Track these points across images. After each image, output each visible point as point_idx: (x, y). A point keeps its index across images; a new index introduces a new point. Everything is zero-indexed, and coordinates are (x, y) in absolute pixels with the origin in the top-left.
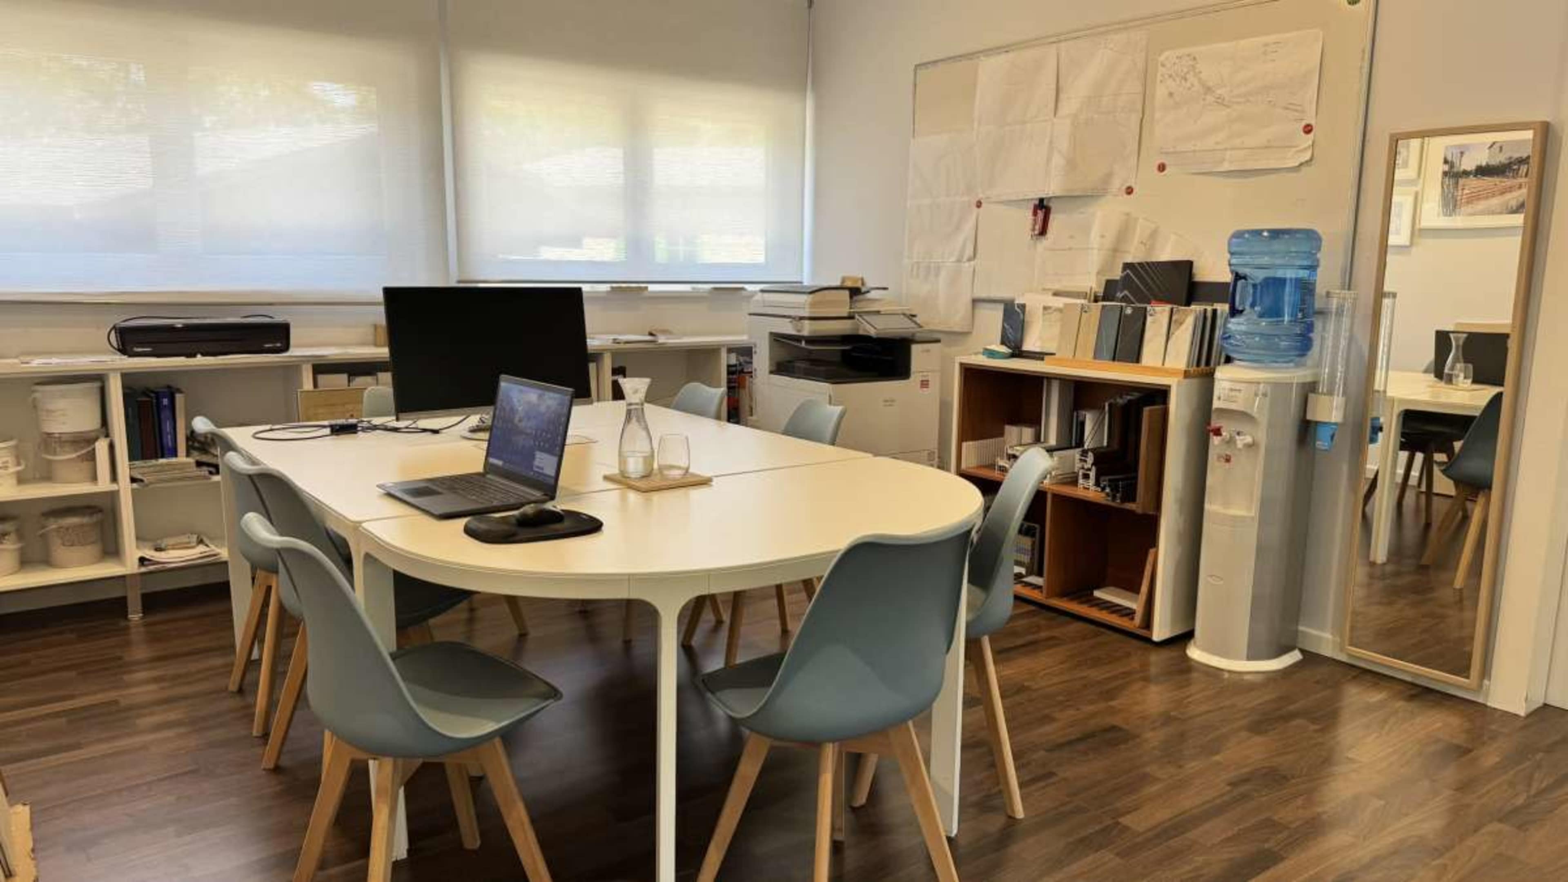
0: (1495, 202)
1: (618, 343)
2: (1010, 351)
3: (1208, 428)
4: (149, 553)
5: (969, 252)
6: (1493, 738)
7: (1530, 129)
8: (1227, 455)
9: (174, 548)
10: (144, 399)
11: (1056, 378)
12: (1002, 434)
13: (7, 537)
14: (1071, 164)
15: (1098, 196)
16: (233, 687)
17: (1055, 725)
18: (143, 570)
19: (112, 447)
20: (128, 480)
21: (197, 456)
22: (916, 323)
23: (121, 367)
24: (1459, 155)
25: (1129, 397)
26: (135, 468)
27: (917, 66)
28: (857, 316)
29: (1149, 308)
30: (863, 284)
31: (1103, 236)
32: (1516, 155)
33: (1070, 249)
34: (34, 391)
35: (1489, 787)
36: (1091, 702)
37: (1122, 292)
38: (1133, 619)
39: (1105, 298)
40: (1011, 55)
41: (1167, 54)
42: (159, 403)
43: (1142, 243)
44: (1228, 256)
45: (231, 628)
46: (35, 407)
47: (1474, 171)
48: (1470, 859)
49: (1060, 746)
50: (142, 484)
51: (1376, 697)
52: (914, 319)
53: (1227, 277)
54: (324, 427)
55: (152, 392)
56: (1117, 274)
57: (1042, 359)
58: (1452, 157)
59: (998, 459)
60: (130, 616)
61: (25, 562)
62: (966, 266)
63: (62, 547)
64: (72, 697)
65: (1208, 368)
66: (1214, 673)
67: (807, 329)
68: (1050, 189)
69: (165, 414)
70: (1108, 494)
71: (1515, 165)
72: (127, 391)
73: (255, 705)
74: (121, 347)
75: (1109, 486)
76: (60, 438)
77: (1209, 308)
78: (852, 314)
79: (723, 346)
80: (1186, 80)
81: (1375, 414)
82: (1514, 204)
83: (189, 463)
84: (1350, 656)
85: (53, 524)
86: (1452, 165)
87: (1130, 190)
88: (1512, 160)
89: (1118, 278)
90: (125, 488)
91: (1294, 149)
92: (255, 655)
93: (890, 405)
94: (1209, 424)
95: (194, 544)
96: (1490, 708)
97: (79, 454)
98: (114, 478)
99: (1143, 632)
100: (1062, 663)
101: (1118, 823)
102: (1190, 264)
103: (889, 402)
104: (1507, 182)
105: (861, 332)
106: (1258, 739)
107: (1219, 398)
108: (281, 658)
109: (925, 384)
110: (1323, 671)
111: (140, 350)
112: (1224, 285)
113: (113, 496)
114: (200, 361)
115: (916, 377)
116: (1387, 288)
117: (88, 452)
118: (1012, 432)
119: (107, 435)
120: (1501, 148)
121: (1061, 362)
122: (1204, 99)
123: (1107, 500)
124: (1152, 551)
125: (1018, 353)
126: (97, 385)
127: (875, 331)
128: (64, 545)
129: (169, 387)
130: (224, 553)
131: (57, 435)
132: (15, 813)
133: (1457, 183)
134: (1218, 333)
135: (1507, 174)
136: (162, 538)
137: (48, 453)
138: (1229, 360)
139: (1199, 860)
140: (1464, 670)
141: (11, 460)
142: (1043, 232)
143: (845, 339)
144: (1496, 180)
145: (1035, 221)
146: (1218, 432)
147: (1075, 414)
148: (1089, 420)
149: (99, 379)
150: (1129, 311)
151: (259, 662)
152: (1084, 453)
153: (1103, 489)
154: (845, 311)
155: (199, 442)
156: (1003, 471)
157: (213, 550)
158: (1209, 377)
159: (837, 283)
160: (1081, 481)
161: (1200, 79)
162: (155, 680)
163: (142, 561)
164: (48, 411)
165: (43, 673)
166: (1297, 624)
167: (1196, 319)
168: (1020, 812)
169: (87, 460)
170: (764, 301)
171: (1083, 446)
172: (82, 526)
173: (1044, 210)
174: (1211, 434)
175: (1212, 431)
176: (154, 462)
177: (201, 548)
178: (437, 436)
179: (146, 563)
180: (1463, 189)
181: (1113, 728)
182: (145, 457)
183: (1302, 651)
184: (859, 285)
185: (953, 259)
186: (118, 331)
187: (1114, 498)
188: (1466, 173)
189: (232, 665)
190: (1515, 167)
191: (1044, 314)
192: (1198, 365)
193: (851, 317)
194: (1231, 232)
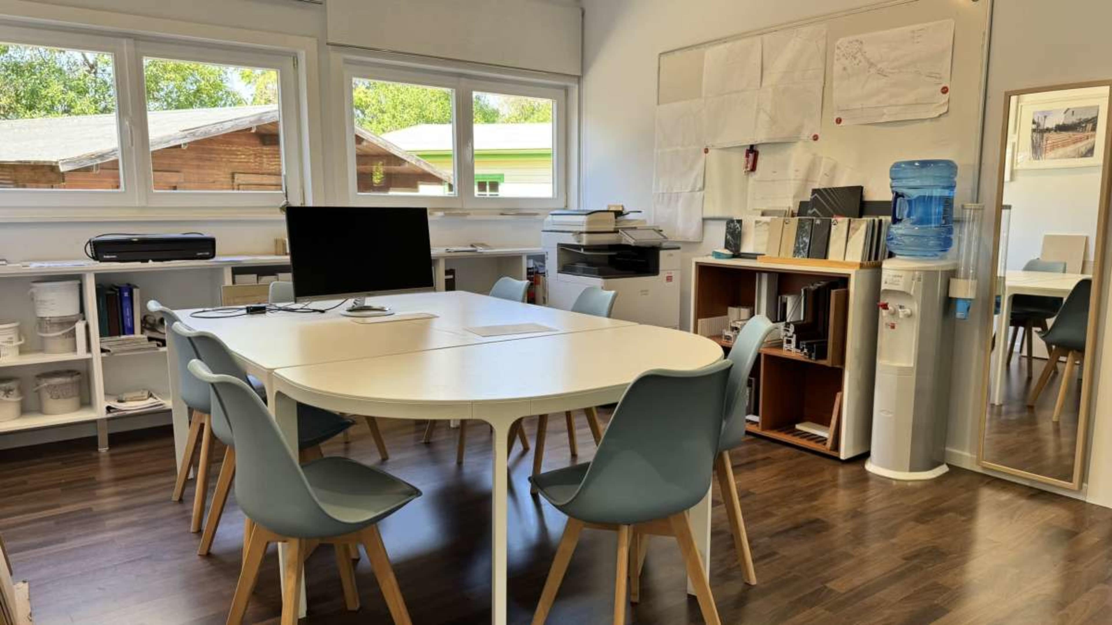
0: (1070, 149)
1: (449, 252)
2: (731, 253)
3: (878, 304)
4: (114, 404)
5: (700, 185)
6: (1092, 524)
7: (1107, 85)
8: (892, 324)
9: (132, 400)
10: (109, 292)
11: (765, 272)
12: (726, 313)
13: (11, 393)
14: (773, 120)
15: (795, 142)
16: (176, 498)
17: (773, 520)
18: (110, 415)
19: (87, 327)
20: (99, 350)
21: (148, 334)
22: (662, 235)
23: (94, 269)
24: (1043, 118)
25: (819, 285)
26: (103, 342)
27: (661, 54)
28: (620, 231)
29: (833, 219)
30: (623, 209)
31: (797, 171)
32: (1084, 117)
33: (773, 181)
34: (31, 287)
35: (1094, 559)
36: (799, 503)
37: (812, 209)
38: (825, 444)
39: (799, 215)
40: (728, 45)
41: (841, 40)
42: (122, 295)
43: (826, 174)
44: (890, 180)
45: (174, 456)
46: (32, 299)
47: (1054, 128)
48: (1085, 611)
49: (779, 533)
50: (108, 353)
51: (1004, 497)
52: (662, 233)
53: (889, 197)
54: (241, 309)
55: (117, 287)
56: (808, 197)
57: (756, 258)
58: (1038, 119)
59: (725, 330)
60: (99, 449)
61: (24, 411)
62: (699, 195)
63: (52, 400)
64: (58, 506)
65: (877, 262)
66: (885, 481)
67: (585, 240)
68: (759, 137)
69: (126, 304)
70: (805, 354)
71: (1083, 123)
72: (98, 287)
73: (192, 510)
74: (94, 255)
75: (806, 348)
76: (50, 320)
77: (876, 219)
78: (616, 230)
79: (525, 253)
80: (855, 58)
81: (998, 294)
82: (1083, 150)
83: (144, 338)
84: (985, 468)
85: (45, 383)
86: (1038, 125)
87: (815, 138)
88: (1082, 120)
89: (809, 200)
90: (97, 356)
91: (934, 105)
92: (191, 475)
93: (645, 294)
94: (879, 301)
95: (146, 397)
96: (1089, 503)
97: (63, 332)
98: (89, 349)
99: (834, 454)
100: (775, 476)
101: (826, 587)
102: (860, 189)
103: (645, 292)
104: (1078, 135)
105: (623, 242)
106: (921, 527)
107: (886, 283)
108: (210, 477)
109: (669, 279)
110: (965, 479)
111: (108, 257)
112: (886, 203)
113: (88, 362)
114: (151, 264)
115: (663, 274)
116: (1005, 203)
117: (71, 331)
118: (733, 312)
119: (84, 319)
120: (1073, 112)
121: (771, 259)
122: (869, 72)
123: (806, 358)
124: (839, 394)
125: (737, 255)
126: (78, 282)
127: (634, 241)
128: (51, 397)
129: (129, 285)
130: (168, 404)
131: (48, 319)
132: (18, 589)
133: (1043, 136)
134: (883, 237)
135: (1078, 130)
136: (122, 393)
137: (41, 332)
138: (891, 255)
139: (887, 612)
140: (1068, 476)
141: (15, 337)
142: (753, 169)
143: (611, 247)
144: (1071, 133)
145: (747, 161)
146: (885, 307)
147: (780, 298)
148: (790, 301)
149: (78, 278)
150: (818, 222)
151: (194, 480)
152: (787, 325)
153: (802, 350)
154: (611, 227)
155: (150, 324)
156: (728, 339)
157: (159, 401)
158: (878, 267)
159: (605, 208)
160: (785, 345)
161: (865, 58)
162: (118, 494)
163: (109, 409)
164: (41, 301)
165: (38, 489)
166: (945, 447)
167: (867, 227)
168: (753, 580)
169: (69, 337)
170: (553, 221)
171: (786, 320)
172: (66, 384)
173: (754, 153)
174: (881, 308)
175: (882, 306)
176: (118, 338)
177: (151, 400)
178: (323, 315)
179: (112, 411)
180: (1047, 141)
181: (816, 521)
182: (111, 334)
183: (949, 466)
184: (620, 209)
185: (689, 189)
186: (92, 244)
187: (810, 357)
188: (1048, 130)
189: (175, 482)
190: (1084, 125)
191: (756, 227)
192: (869, 259)
193: (616, 231)
194: (891, 164)
